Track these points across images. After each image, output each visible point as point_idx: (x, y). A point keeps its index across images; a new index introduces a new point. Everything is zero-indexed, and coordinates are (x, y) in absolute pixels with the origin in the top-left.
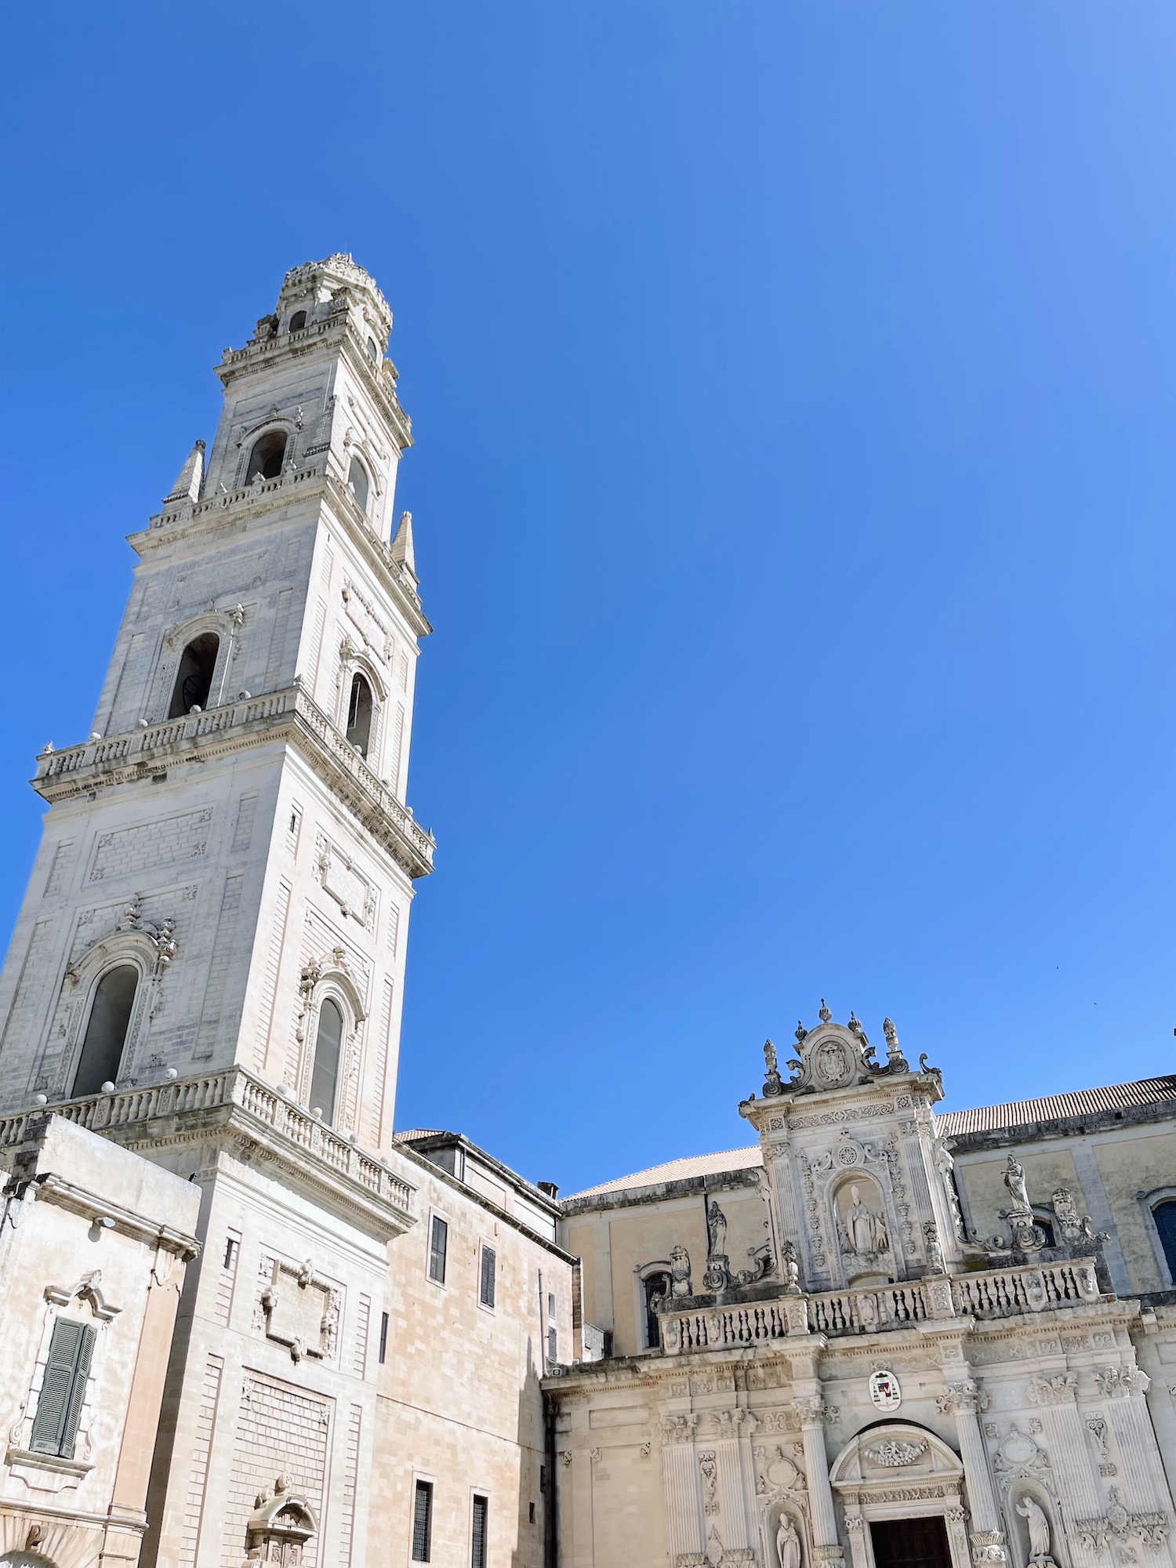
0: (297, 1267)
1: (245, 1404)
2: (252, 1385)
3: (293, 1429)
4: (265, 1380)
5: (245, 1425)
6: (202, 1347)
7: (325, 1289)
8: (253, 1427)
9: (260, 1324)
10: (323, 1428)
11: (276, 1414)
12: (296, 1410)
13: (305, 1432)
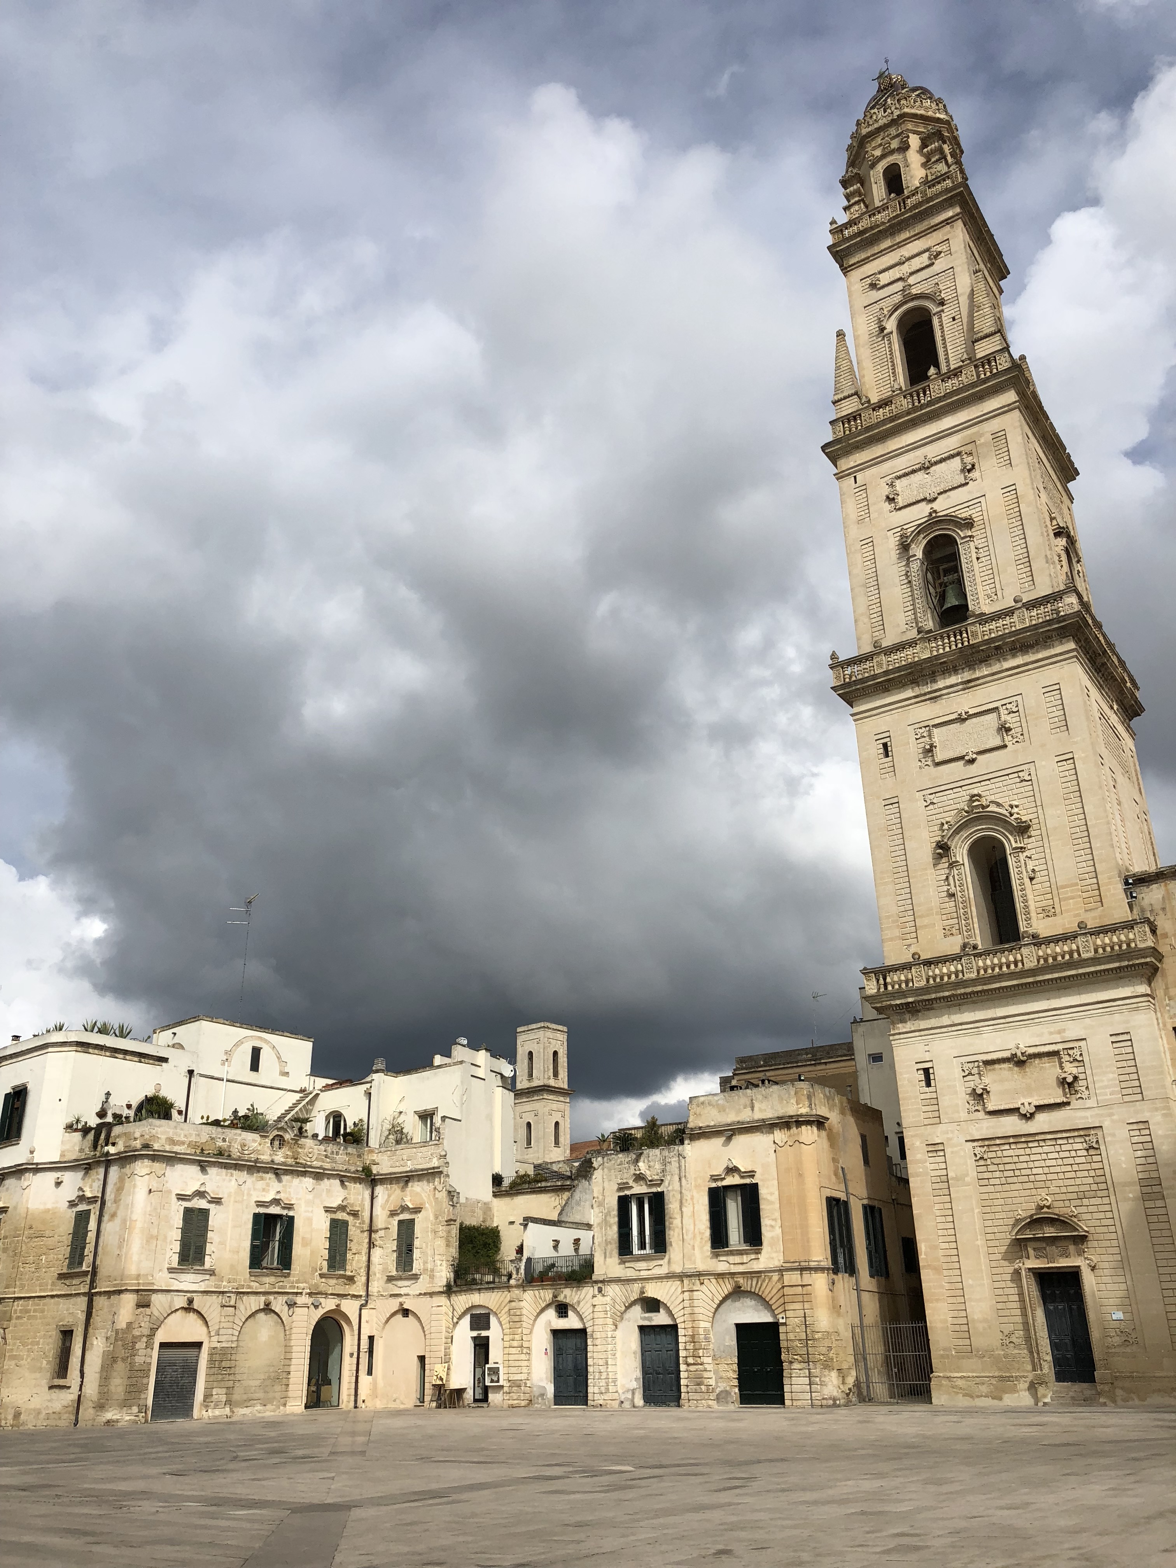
0: (1007, 1054)
1: (982, 1162)
2: (983, 1150)
3: (1053, 1162)
4: (998, 1142)
5: (986, 1175)
6: (918, 1143)
7: (1056, 1053)
8: (997, 1174)
9: (977, 1108)
10: (1092, 1152)
11: (1026, 1158)
12: (1052, 1149)
13: (1071, 1161)
